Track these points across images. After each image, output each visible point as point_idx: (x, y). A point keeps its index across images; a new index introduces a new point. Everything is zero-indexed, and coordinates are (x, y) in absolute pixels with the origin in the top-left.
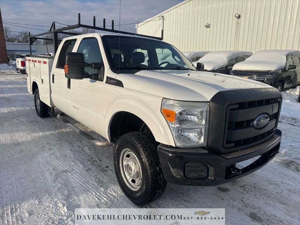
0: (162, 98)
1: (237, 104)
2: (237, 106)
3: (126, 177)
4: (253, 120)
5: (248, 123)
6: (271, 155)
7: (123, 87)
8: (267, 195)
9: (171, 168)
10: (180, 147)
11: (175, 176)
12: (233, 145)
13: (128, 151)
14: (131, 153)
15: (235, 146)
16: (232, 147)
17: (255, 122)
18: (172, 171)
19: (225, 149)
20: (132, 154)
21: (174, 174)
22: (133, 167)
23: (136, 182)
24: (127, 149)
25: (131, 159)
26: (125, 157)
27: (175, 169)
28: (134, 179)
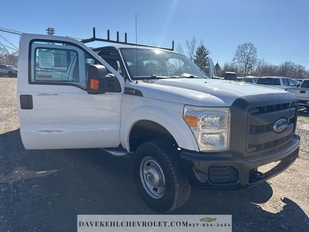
1: (257, 108)
2: (257, 111)
3: (147, 186)
4: (273, 124)
6: (291, 160)
7: (142, 96)
9: (195, 173)
10: (203, 151)
11: (199, 180)
12: (255, 149)
13: (148, 159)
16: (254, 151)
17: (275, 127)
18: (196, 176)
19: (247, 153)
20: (153, 162)
22: (156, 175)
23: (159, 190)
24: (148, 157)
25: (152, 167)
26: (145, 165)
27: (199, 174)
28: (156, 187)
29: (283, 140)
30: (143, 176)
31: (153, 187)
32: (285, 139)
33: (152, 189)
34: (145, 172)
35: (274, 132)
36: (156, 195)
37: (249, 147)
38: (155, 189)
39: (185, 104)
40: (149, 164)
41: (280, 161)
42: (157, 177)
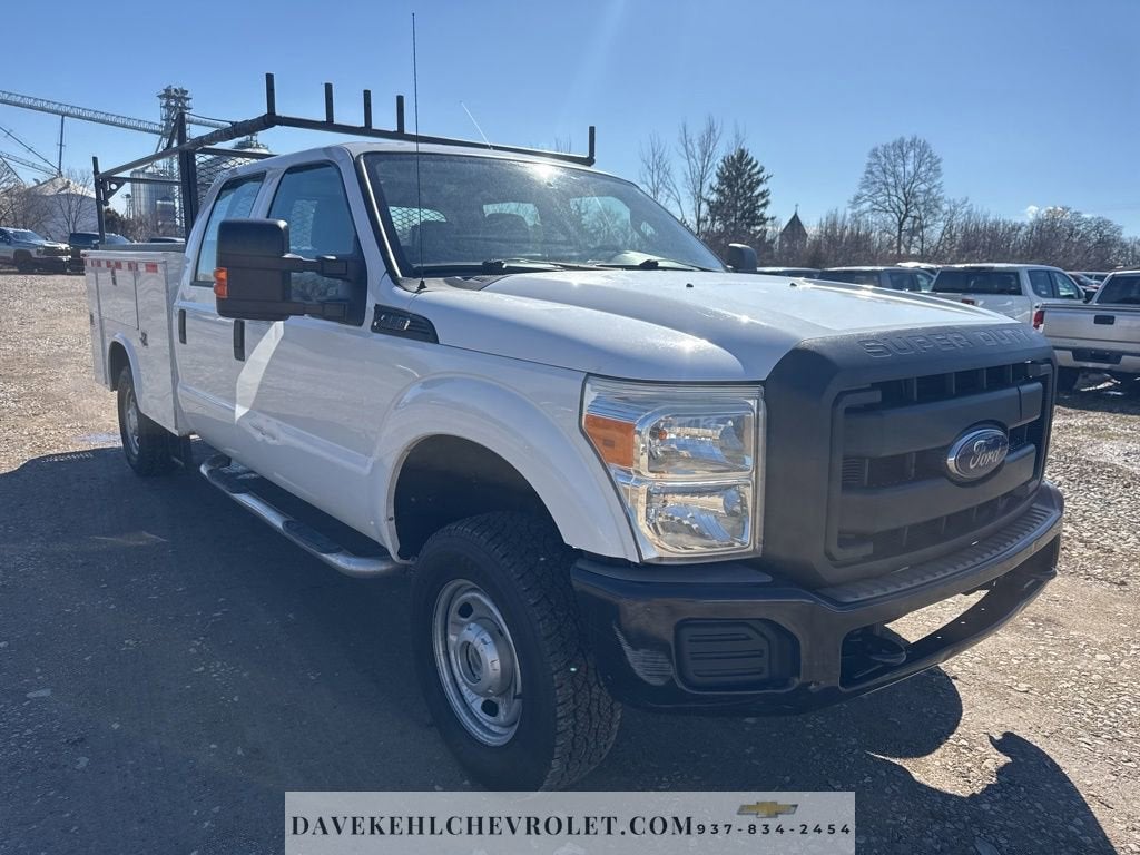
0: (583, 376)
1: (874, 386)
2: (877, 396)
3: (461, 696)
4: (946, 450)
5: (929, 466)
6: (1026, 586)
7: (437, 341)
9: (626, 648)
10: (655, 562)
11: (645, 678)
12: (868, 549)
13: (464, 589)
14: (474, 599)
15: (877, 555)
16: (867, 559)
17: (951, 460)
18: (630, 659)
19: (836, 567)
20: (478, 600)
21: (639, 671)
22: (488, 653)
23: (502, 712)
24: (462, 581)
25: (477, 620)
26: (453, 615)
27: (641, 652)
28: (493, 698)
29: (990, 509)
30: (447, 654)
31: (482, 699)
32: (1002, 506)
33: (477, 706)
34: (452, 638)
35: (952, 481)
36: (493, 728)
37: (844, 542)
38: (490, 708)
39: (589, 374)
40: (466, 610)
41: (984, 593)
42: (492, 660)
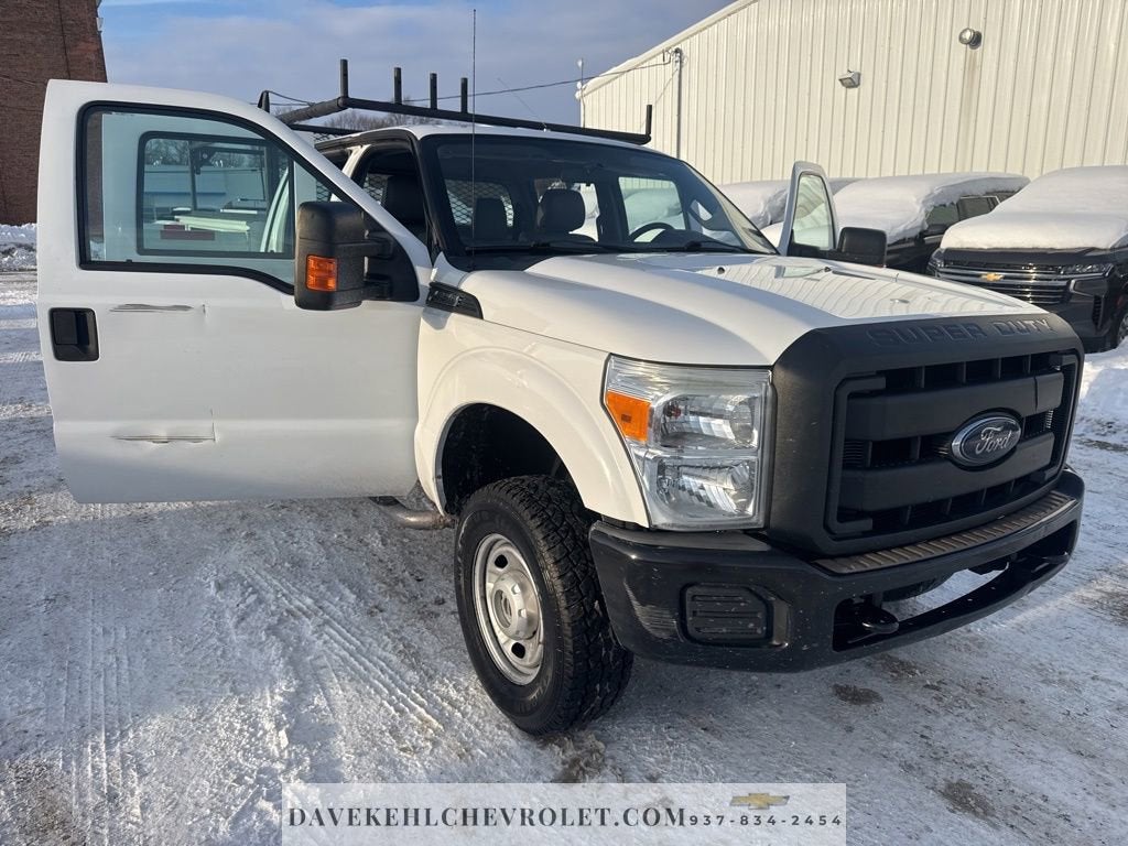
0: (607, 355)
1: (880, 373)
2: (881, 383)
3: (495, 637)
4: (952, 435)
5: (932, 446)
6: (1038, 569)
7: (481, 317)
8: (1025, 722)
9: (635, 603)
10: (664, 528)
11: (650, 630)
12: (867, 524)
13: (500, 543)
14: (508, 552)
15: (876, 530)
16: (865, 534)
17: (956, 443)
18: (638, 613)
19: (837, 540)
20: (512, 554)
21: (646, 624)
22: (516, 601)
23: (528, 654)
24: (498, 536)
25: (511, 570)
26: (491, 565)
27: (648, 608)
28: (521, 642)
30: (484, 598)
31: (514, 642)
33: (508, 649)
34: (490, 586)
35: (956, 464)
36: (520, 668)
37: (844, 516)
38: (519, 650)
39: (612, 354)
40: (501, 562)
42: (519, 607)
